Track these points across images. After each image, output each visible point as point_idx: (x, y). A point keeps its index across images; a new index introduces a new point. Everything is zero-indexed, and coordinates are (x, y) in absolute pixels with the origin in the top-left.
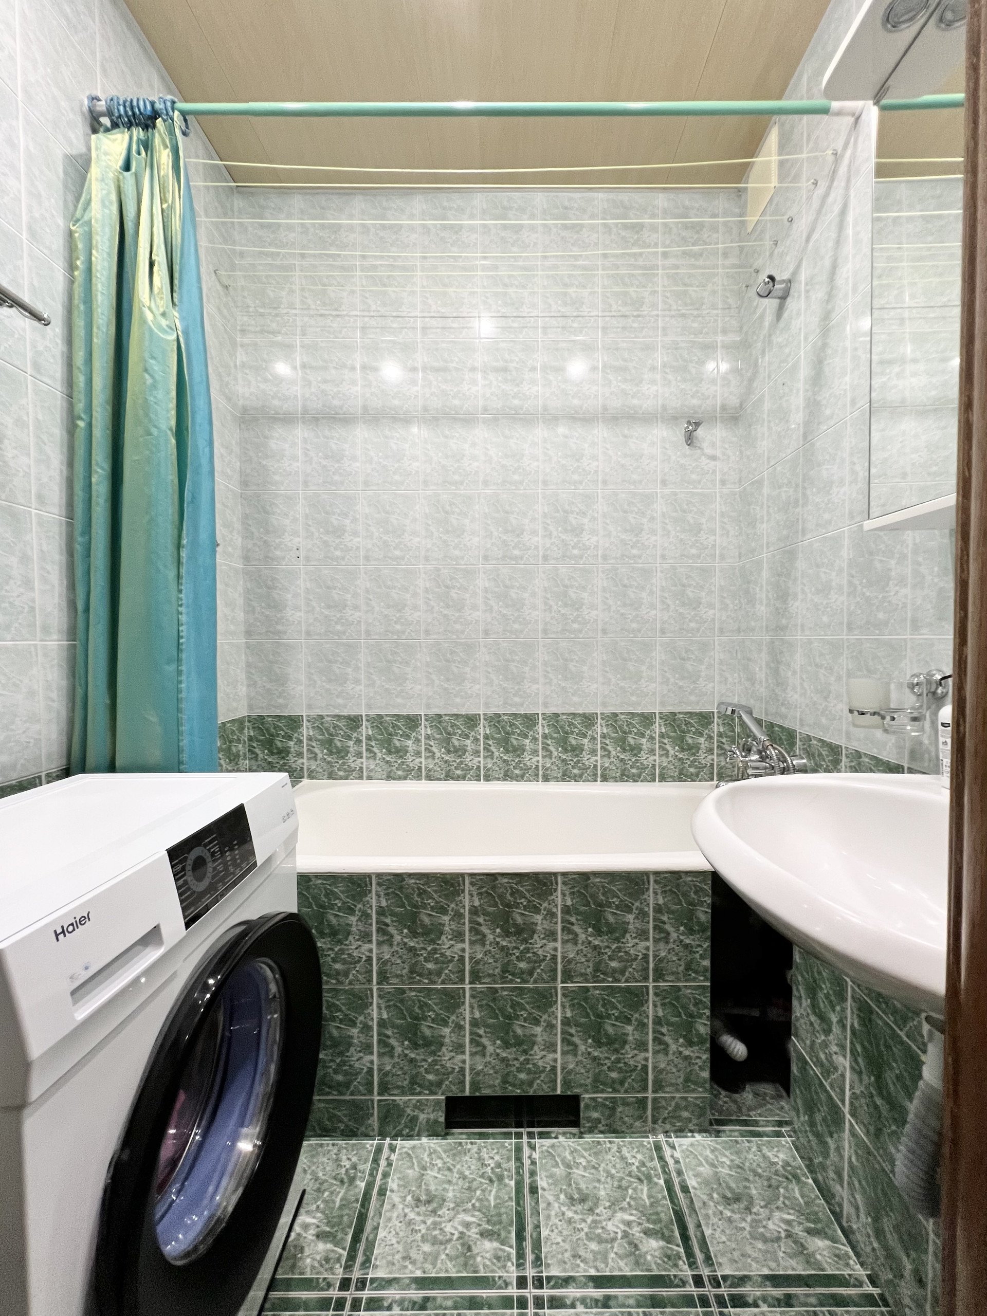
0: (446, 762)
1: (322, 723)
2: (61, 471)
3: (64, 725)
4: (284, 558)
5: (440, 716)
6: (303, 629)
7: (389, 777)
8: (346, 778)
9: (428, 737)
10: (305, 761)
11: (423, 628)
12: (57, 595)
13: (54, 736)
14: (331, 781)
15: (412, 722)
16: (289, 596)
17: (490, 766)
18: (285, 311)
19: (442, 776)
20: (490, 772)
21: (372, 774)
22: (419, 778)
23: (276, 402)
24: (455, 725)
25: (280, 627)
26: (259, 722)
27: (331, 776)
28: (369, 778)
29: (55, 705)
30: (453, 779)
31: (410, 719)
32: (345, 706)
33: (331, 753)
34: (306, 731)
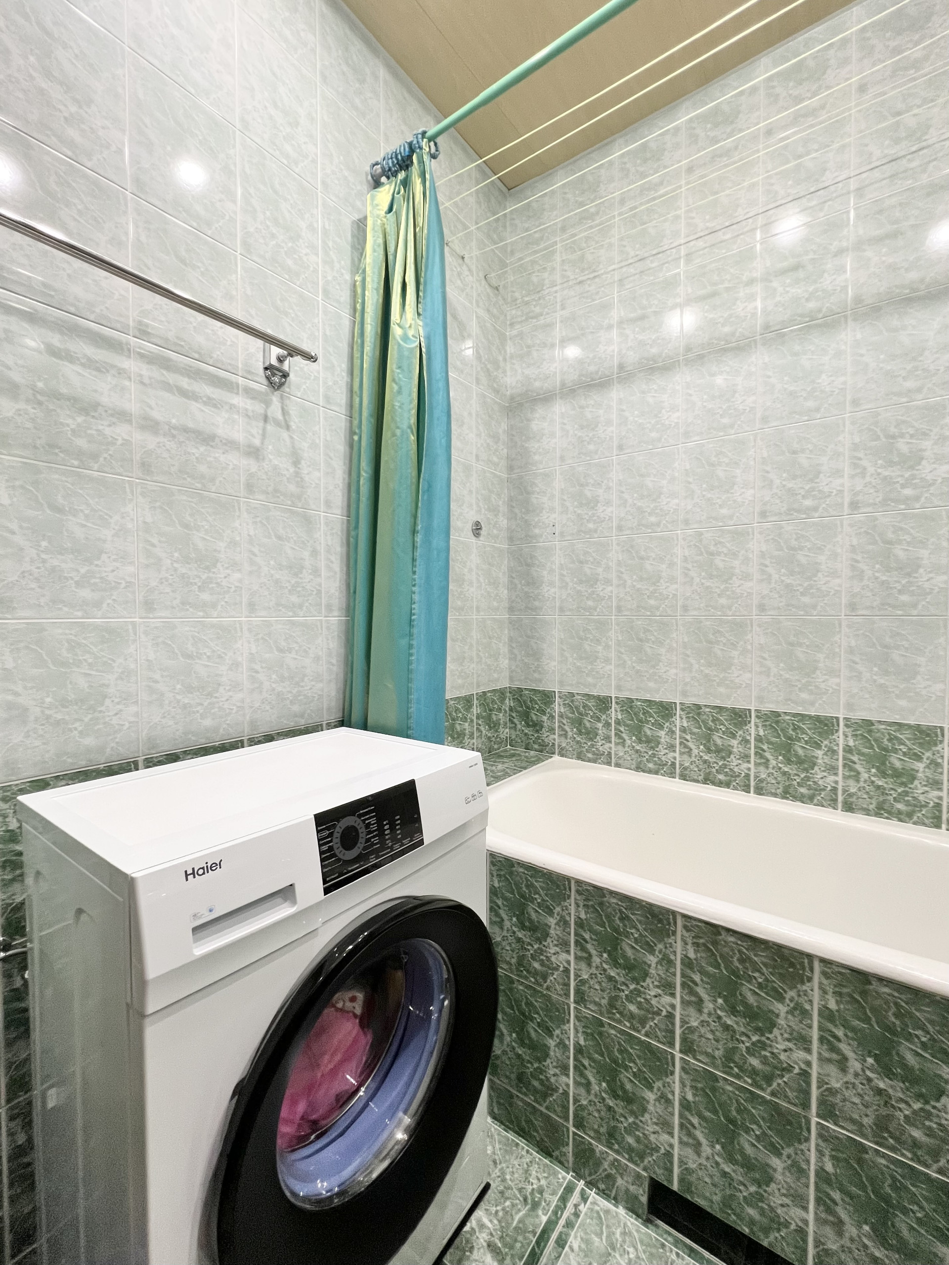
0: (705, 762)
1: (572, 701)
2: (344, 479)
3: (341, 685)
4: (541, 536)
5: (698, 707)
6: (557, 605)
7: (639, 768)
8: (595, 761)
9: (683, 730)
10: (556, 737)
11: (680, 603)
12: (338, 579)
13: (333, 693)
14: (580, 762)
15: (666, 710)
16: (545, 573)
17: (763, 776)
18: (547, 291)
19: (700, 778)
20: (764, 785)
21: (620, 762)
22: (672, 775)
23: (537, 384)
24: (718, 719)
25: (537, 603)
26: (517, 693)
27: (580, 757)
28: (618, 765)
29: (335, 669)
30: (714, 783)
31: (663, 706)
32: (595, 686)
33: (580, 733)
34: (558, 707)
